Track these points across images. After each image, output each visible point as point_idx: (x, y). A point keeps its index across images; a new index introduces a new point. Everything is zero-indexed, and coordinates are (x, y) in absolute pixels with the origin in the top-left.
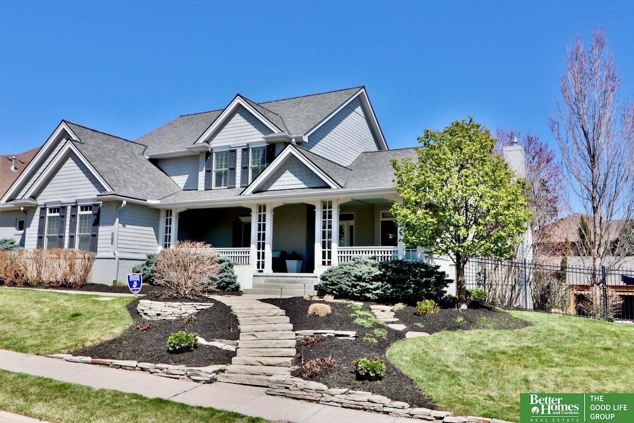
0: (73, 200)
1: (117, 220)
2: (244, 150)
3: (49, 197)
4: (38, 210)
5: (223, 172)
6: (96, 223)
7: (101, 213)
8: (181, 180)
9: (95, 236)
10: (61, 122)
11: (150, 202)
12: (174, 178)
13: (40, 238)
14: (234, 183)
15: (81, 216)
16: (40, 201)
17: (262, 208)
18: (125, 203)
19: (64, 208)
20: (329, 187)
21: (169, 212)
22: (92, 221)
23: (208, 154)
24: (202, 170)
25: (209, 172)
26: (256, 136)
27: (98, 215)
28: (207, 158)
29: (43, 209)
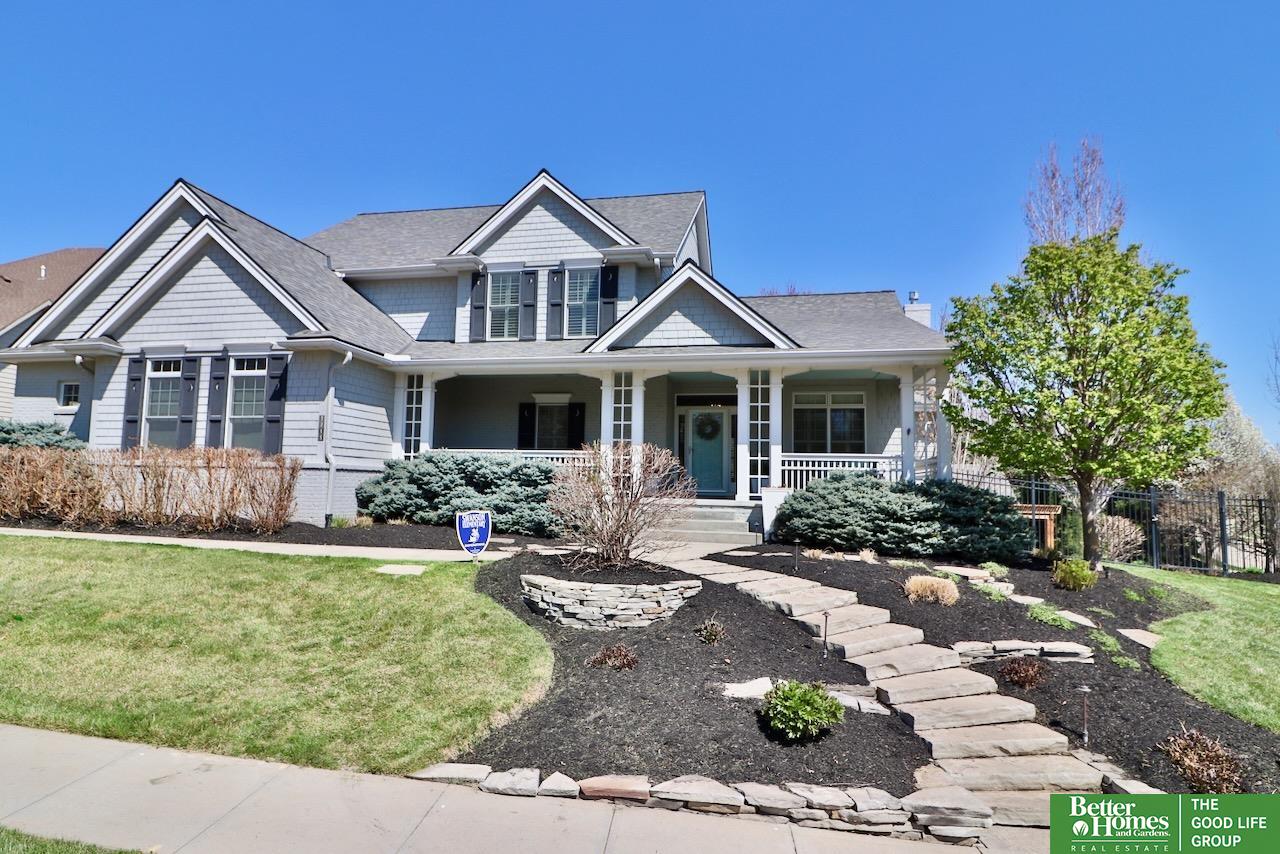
0: (218, 345)
1: (332, 390)
2: (553, 273)
3: (150, 335)
4: (124, 363)
5: (507, 311)
6: (279, 394)
7: (291, 376)
8: (413, 322)
9: (276, 423)
10: (176, 183)
11: (390, 357)
12: (398, 318)
13: (131, 423)
14: (534, 333)
15: (236, 379)
16: (130, 343)
17: (623, 379)
18: (349, 355)
19: (193, 362)
20: (771, 345)
21: (415, 380)
22: (266, 391)
23: (477, 277)
24: (464, 305)
25: (478, 309)
26: (578, 249)
27: (283, 379)
28: (474, 283)
29: (138, 362)
